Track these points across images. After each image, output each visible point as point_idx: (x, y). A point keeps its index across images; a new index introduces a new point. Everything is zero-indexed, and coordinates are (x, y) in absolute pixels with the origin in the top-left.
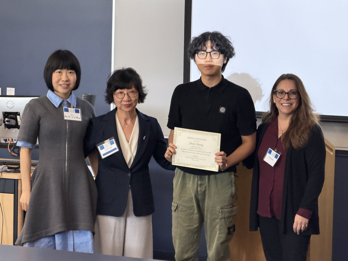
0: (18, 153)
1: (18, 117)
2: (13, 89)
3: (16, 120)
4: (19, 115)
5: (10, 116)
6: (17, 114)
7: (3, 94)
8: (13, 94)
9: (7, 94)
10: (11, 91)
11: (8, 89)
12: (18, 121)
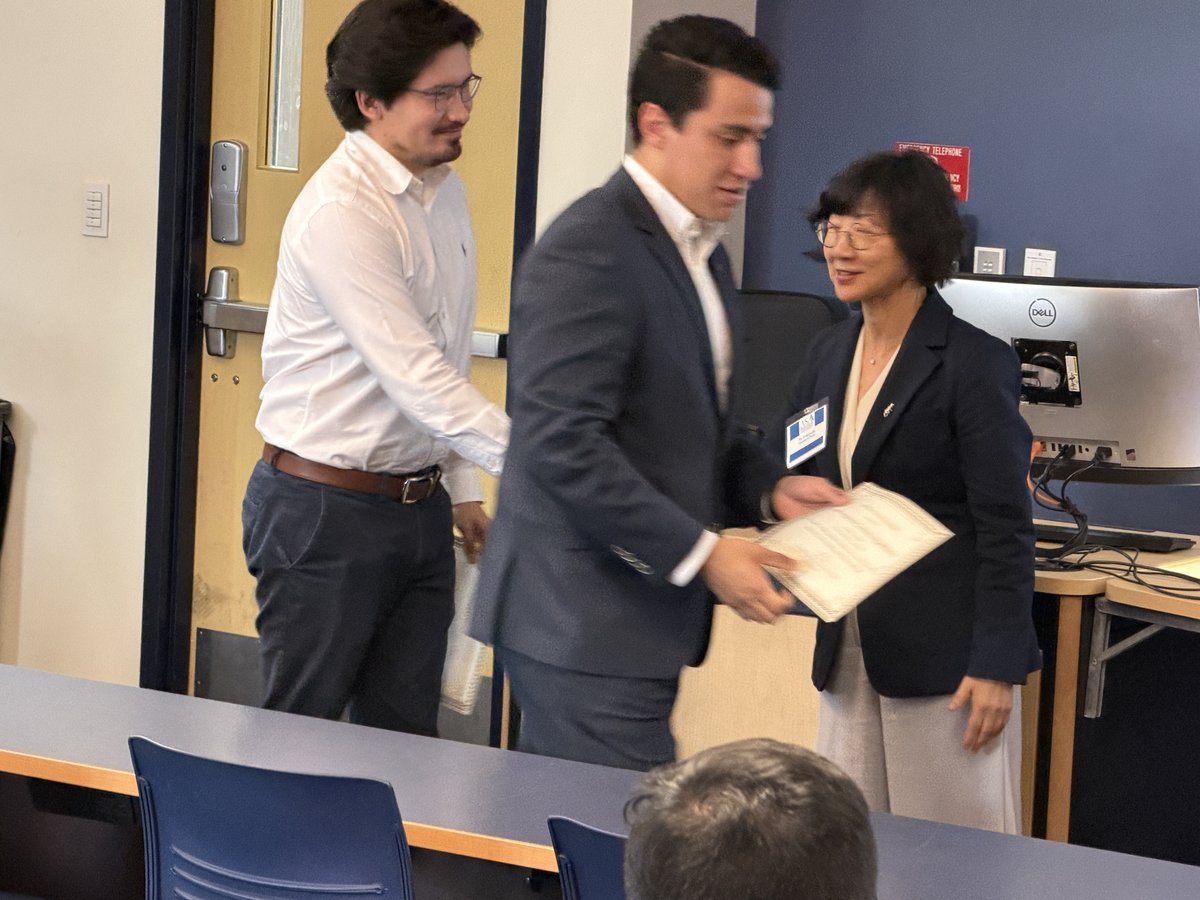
0: (1059, 496)
1: (1070, 360)
2: (1051, 255)
3: (1062, 371)
4: (1074, 352)
5: (1037, 355)
6: (1066, 348)
7: (1013, 273)
8: (1051, 274)
9: (1027, 273)
10: (1040, 261)
11: (1029, 252)
12: (1069, 375)
